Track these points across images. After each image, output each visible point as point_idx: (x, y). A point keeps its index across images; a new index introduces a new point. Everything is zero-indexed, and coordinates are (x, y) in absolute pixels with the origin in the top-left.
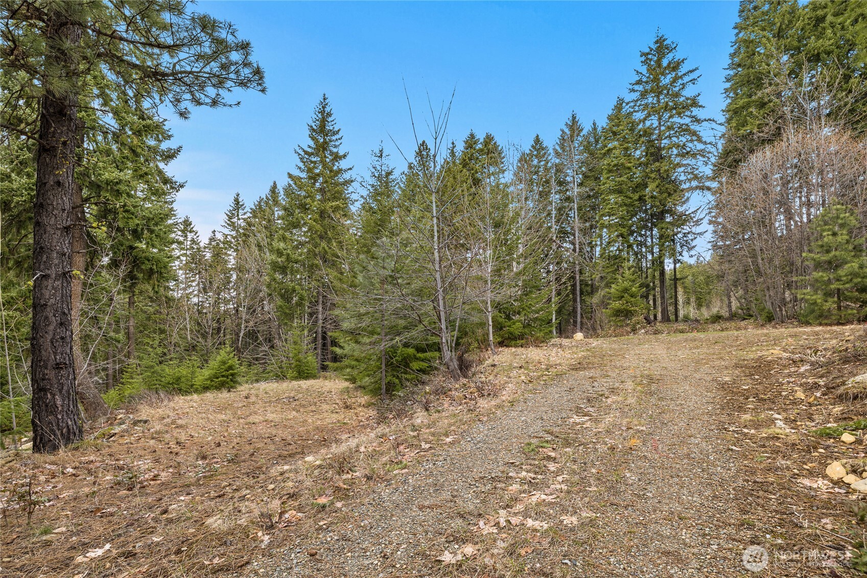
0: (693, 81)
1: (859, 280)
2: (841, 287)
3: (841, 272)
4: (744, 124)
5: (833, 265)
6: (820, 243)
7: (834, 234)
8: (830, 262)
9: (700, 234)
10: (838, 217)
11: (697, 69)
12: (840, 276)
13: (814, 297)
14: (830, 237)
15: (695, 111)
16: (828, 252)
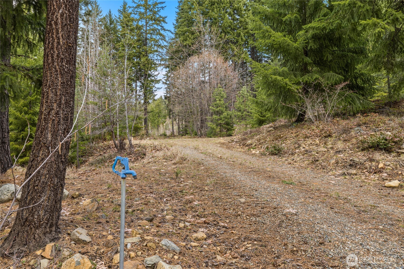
0: (163, 8)
1: (227, 120)
2: (222, 122)
3: (222, 116)
4: (186, 40)
5: (219, 113)
6: (215, 103)
7: (220, 100)
8: (218, 112)
9: (159, 88)
10: (221, 93)
11: (164, 2)
12: (222, 118)
13: (213, 126)
14: (219, 101)
15: (163, 24)
16: (218, 107)
